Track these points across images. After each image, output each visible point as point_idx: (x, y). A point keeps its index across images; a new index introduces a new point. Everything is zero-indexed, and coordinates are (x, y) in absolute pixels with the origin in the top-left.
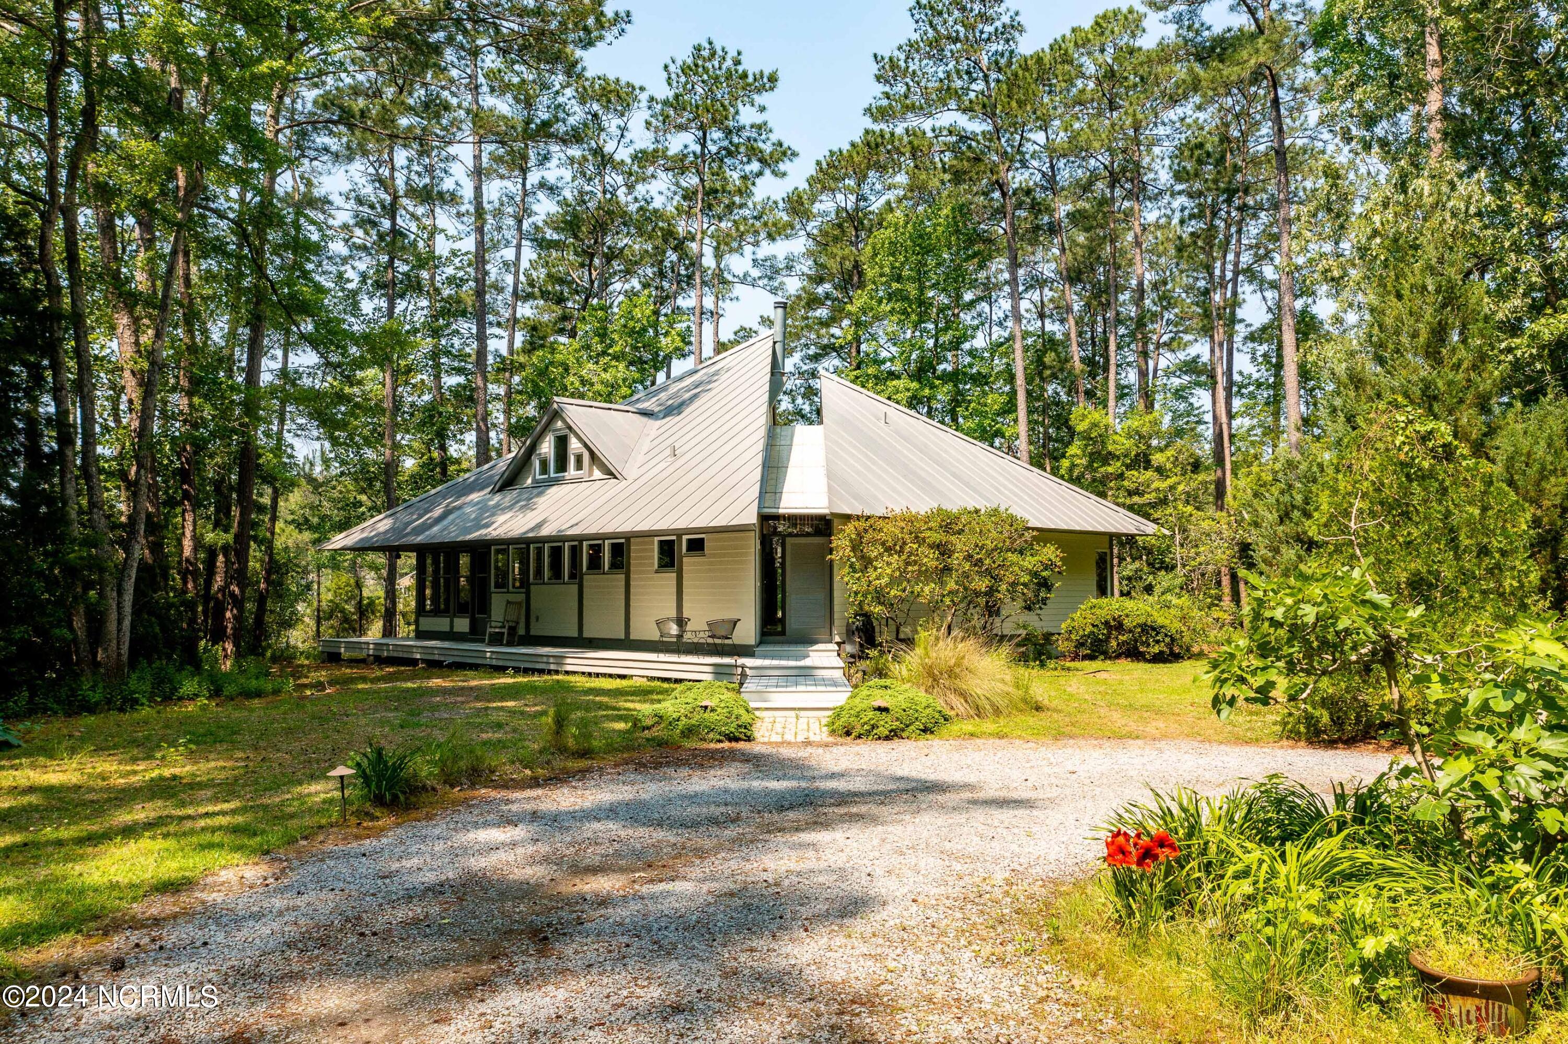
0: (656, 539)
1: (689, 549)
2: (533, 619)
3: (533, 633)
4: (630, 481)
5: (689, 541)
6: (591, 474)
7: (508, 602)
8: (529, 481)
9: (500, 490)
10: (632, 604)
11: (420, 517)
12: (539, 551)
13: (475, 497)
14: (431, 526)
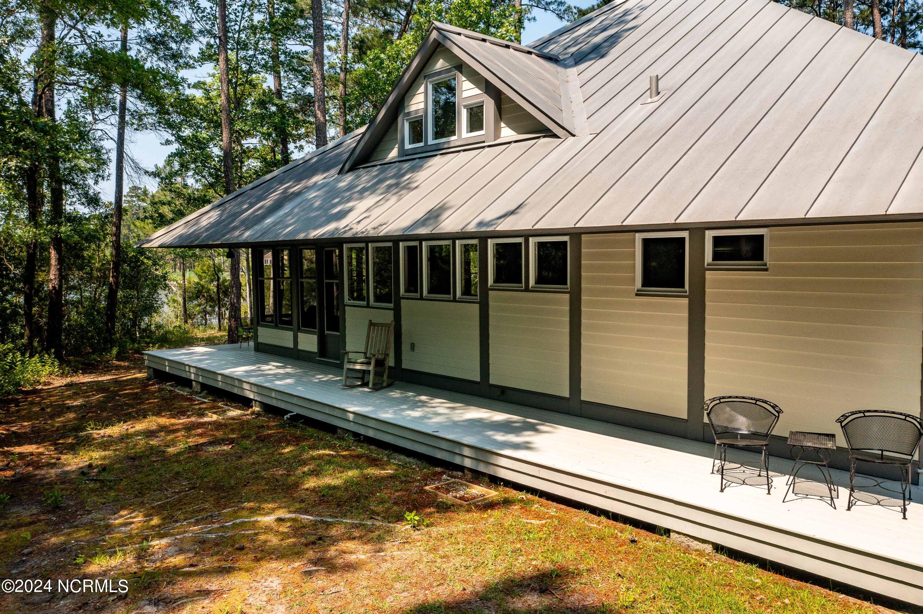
0: (639, 237)
1: (717, 256)
2: (405, 347)
3: (405, 365)
4: (584, 138)
5: (717, 240)
6: (497, 133)
7: (372, 324)
8: (394, 153)
9: (352, 169)
10: (585, 343)
11: (251, 205)
12: (413, 253)
13: (318, 178)
14: (264, 217)
